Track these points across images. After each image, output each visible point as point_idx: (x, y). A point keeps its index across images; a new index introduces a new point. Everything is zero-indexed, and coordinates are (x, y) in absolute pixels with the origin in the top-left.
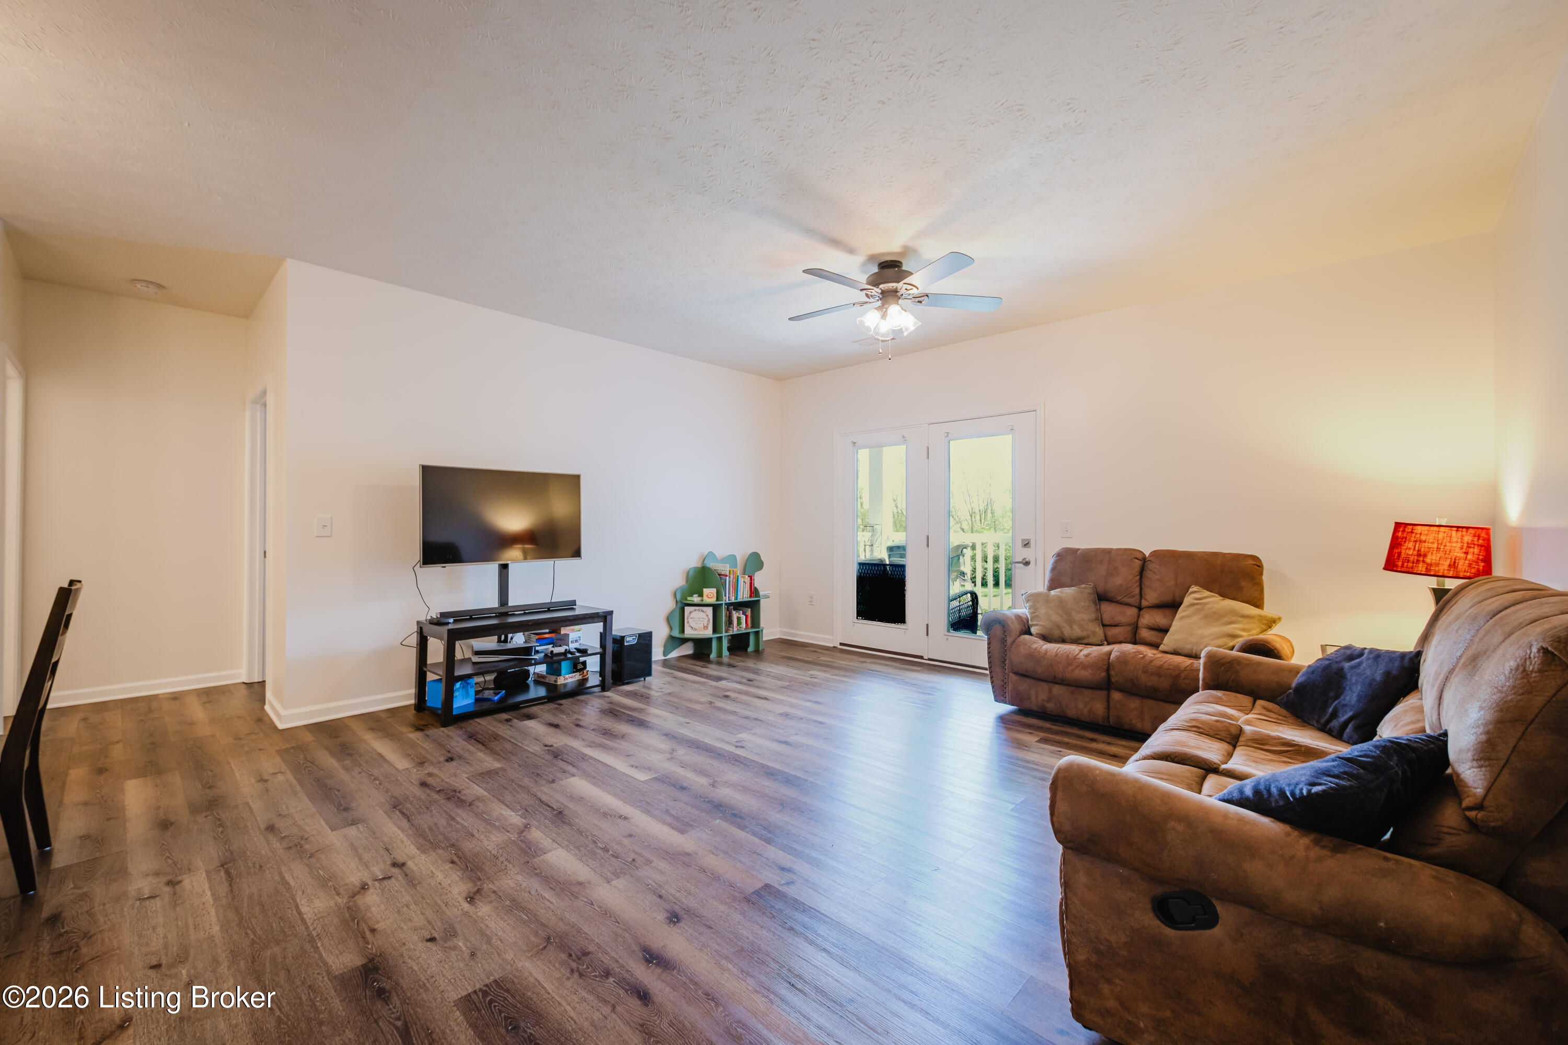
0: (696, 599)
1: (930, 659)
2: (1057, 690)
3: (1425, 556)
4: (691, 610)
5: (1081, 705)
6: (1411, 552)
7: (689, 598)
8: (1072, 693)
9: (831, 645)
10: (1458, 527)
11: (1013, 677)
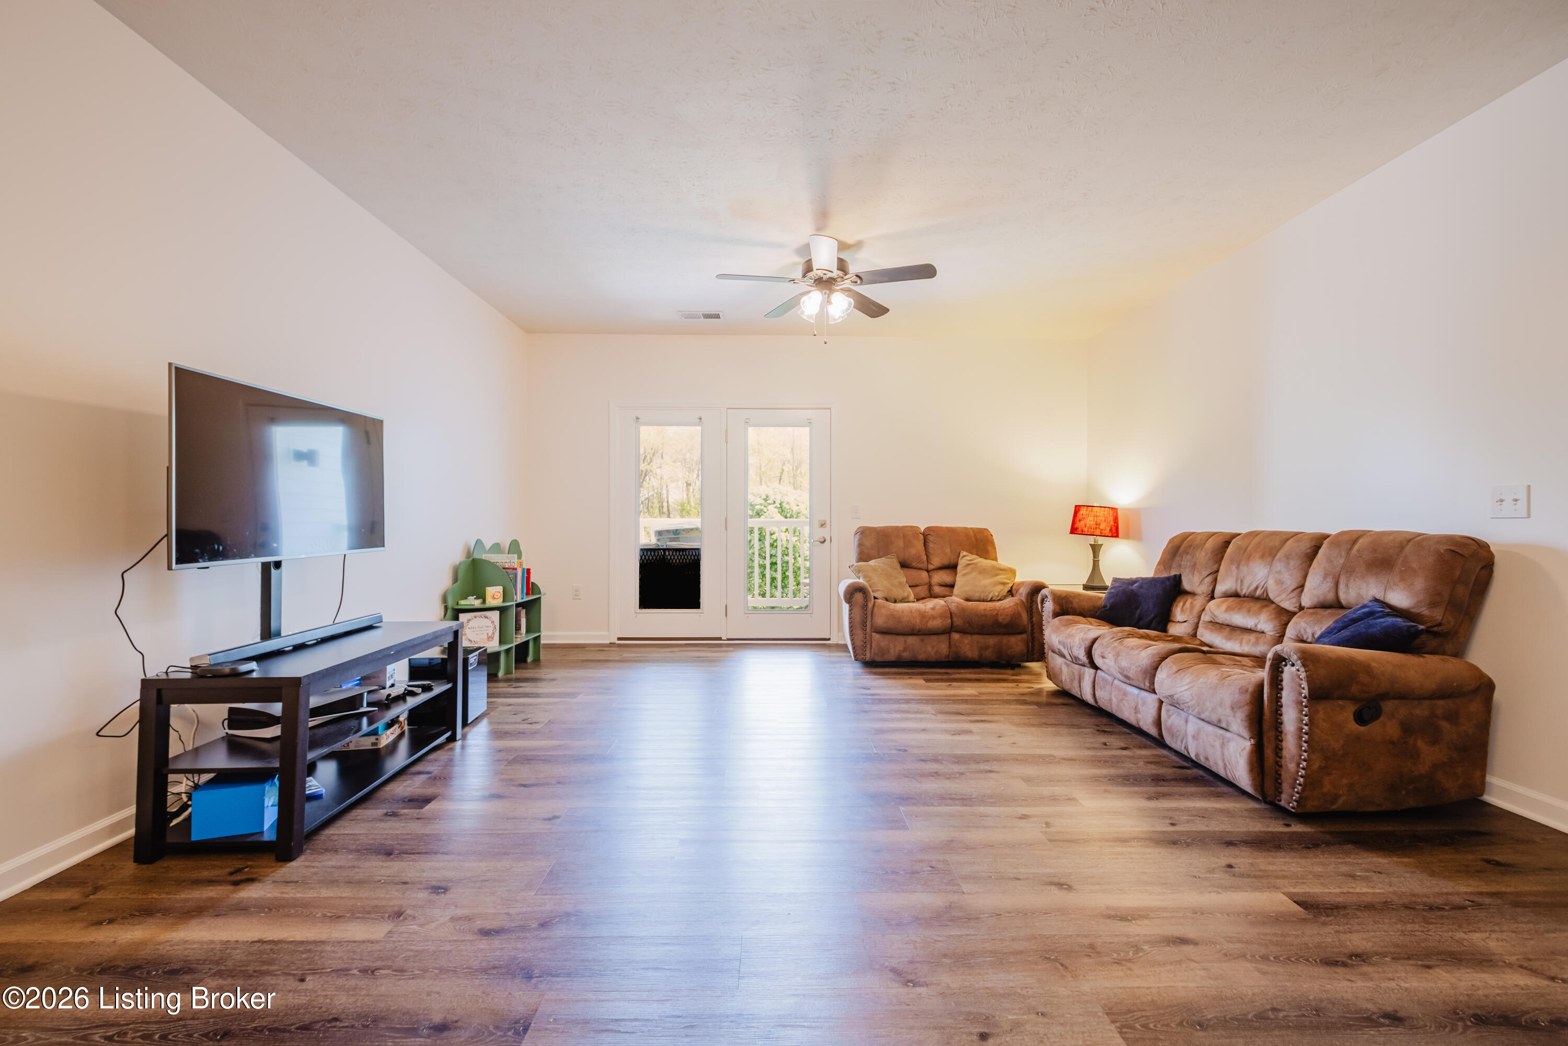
0: (475, 602)
1: (728, 639)
2: (911, 640)
3: (1099, 525)
4: (470, 618)
5: (929, 648)
6: (1092, 523)
7: (462, 602)
8: (923, 640)
9: (608, 642)
10: (1112, 508)
11: (876, 636)
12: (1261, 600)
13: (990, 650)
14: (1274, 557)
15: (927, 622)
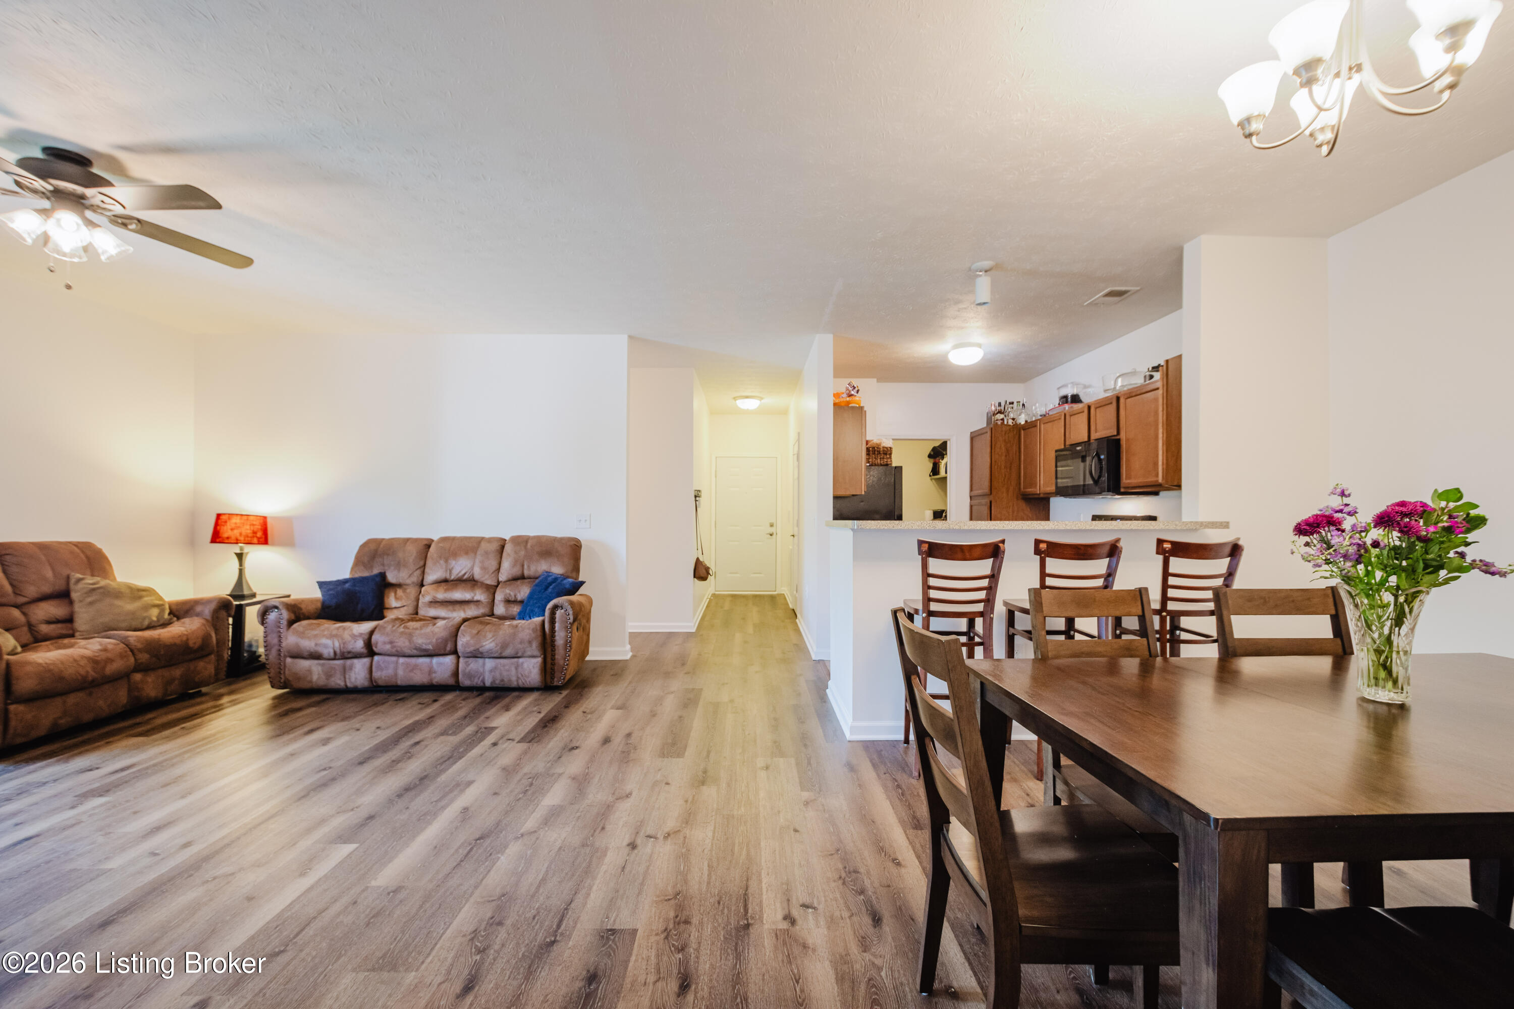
2: (73, 699)
8: (92, 695)
12: (470, 582)
13: (176, 682)
14: (476, 554)
15: (104, 668)
